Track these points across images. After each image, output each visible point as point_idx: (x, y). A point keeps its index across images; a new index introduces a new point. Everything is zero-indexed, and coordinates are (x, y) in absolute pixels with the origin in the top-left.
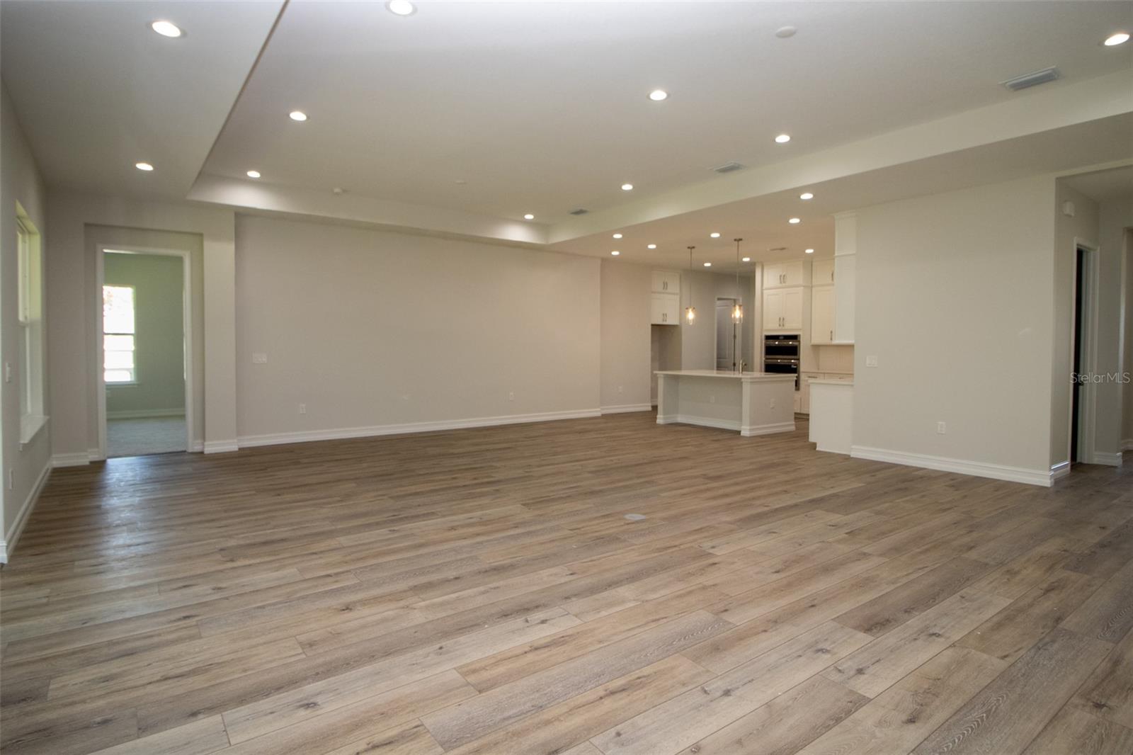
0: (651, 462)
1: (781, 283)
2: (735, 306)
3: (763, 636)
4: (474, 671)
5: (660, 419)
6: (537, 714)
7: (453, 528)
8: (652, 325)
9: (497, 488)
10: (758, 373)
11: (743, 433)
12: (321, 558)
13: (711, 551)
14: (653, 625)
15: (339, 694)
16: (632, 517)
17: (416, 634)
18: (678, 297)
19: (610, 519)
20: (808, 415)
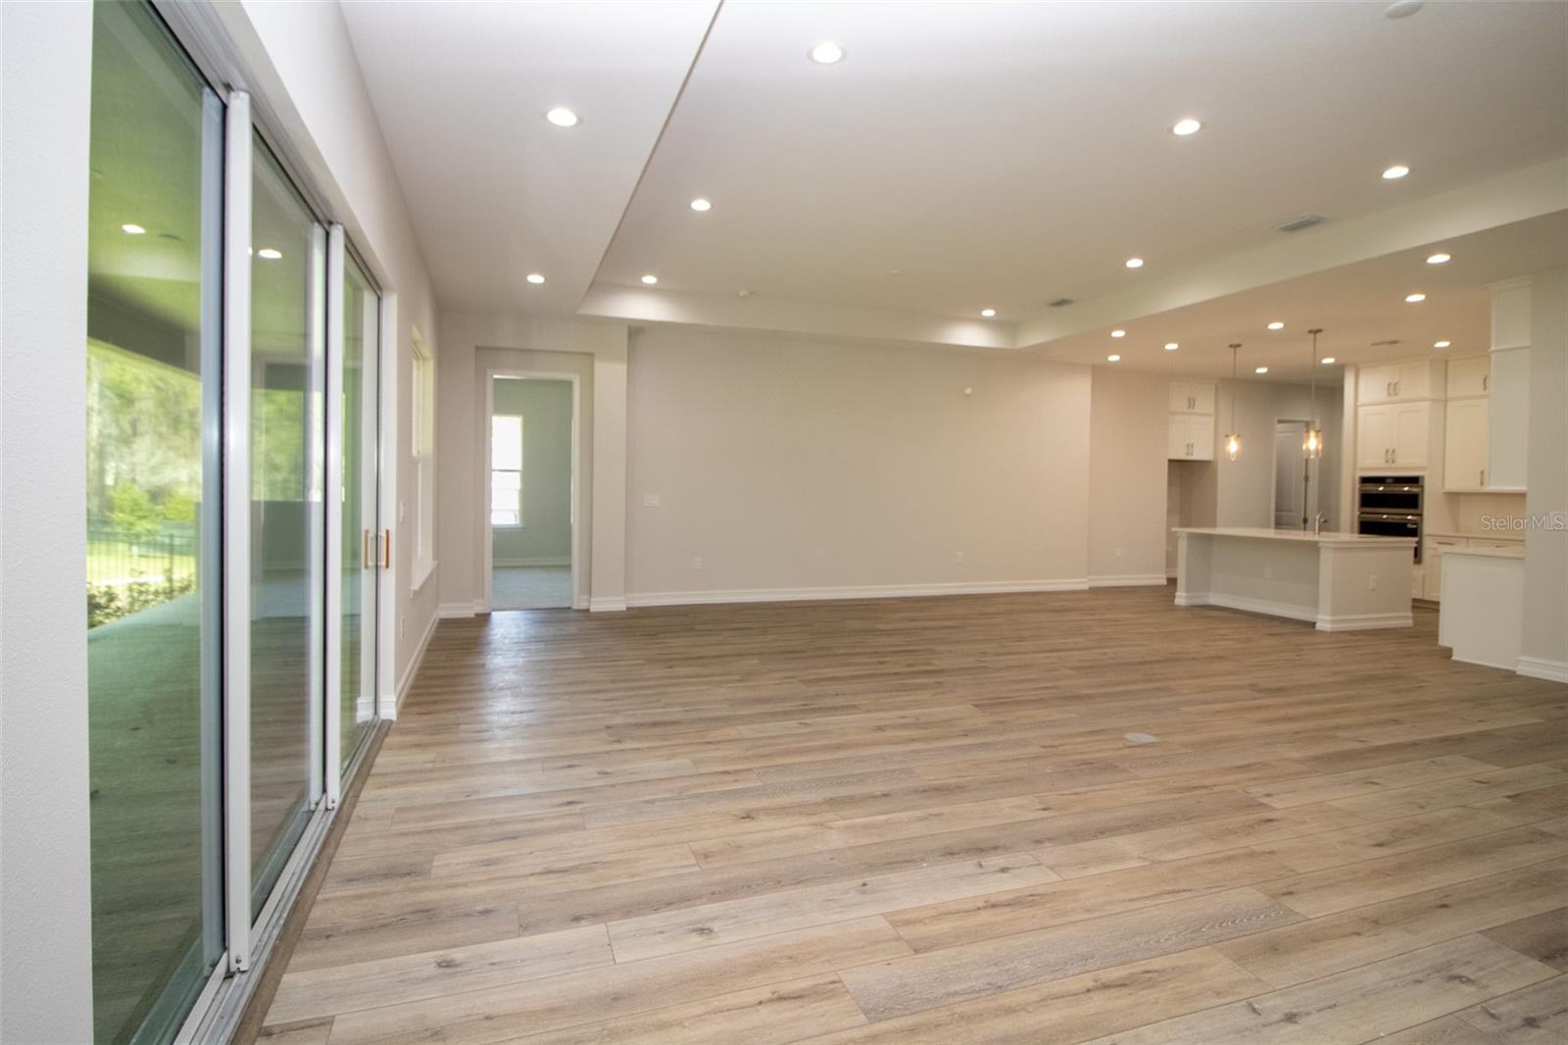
0: (1167, 660)
1: (1389, 395)
2: (1308, 431)
3: (1356, 941)
4: (908, 923)
5: (1181, 598)
6: (995, 996)
7: (880, 729)
8: (1170, 461)
9: (939, 680)
10: (1348, 534)
11: (1319, 626)
12: (717, 749)
13: (1265, 800)
14: (1170, 898)
15: (738, 922)
16: (1134, 737)
17: (833, 861)
18: (1213, 418)
19: (1102, 737)
20: (1438, 603)
